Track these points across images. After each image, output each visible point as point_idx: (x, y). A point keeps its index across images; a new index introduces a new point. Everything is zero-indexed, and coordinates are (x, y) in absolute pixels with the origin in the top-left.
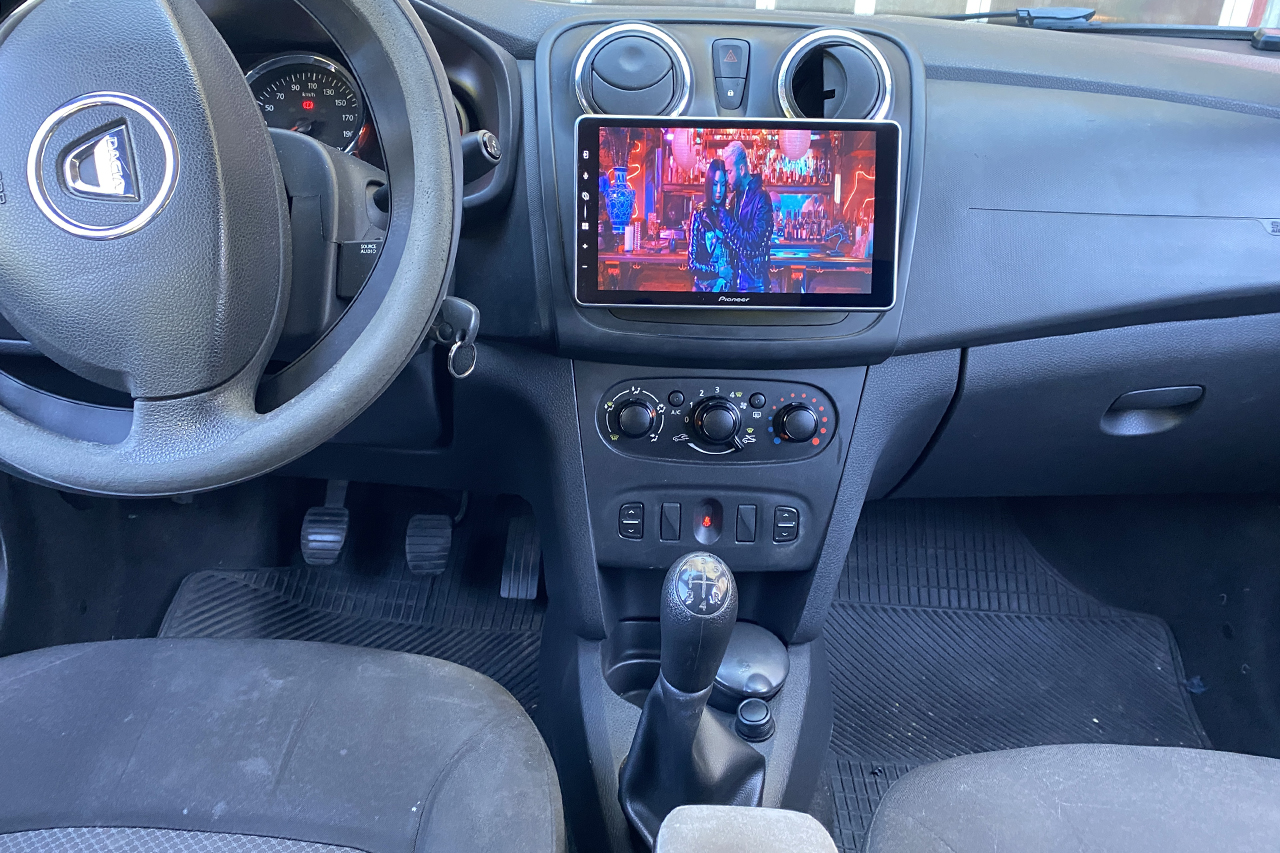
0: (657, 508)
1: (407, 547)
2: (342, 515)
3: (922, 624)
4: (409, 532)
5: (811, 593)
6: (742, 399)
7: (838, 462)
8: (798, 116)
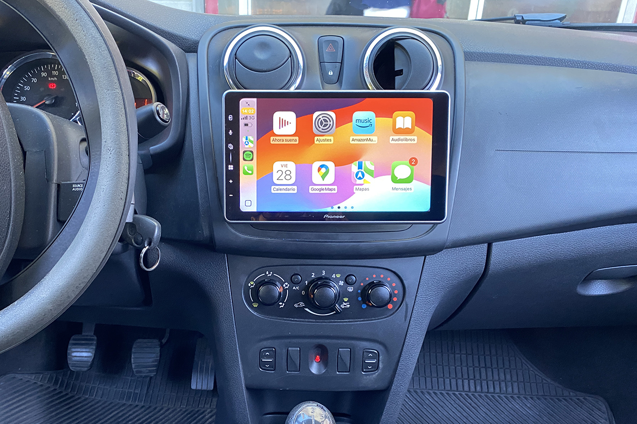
0: (285, 351)
1: (132, 360)
2: (93, 340)
3: (453, 402)
4: (133, 350)
5: (387, 405)
6: (340, 279)
7: (405, 320)
8: (378, 89)
